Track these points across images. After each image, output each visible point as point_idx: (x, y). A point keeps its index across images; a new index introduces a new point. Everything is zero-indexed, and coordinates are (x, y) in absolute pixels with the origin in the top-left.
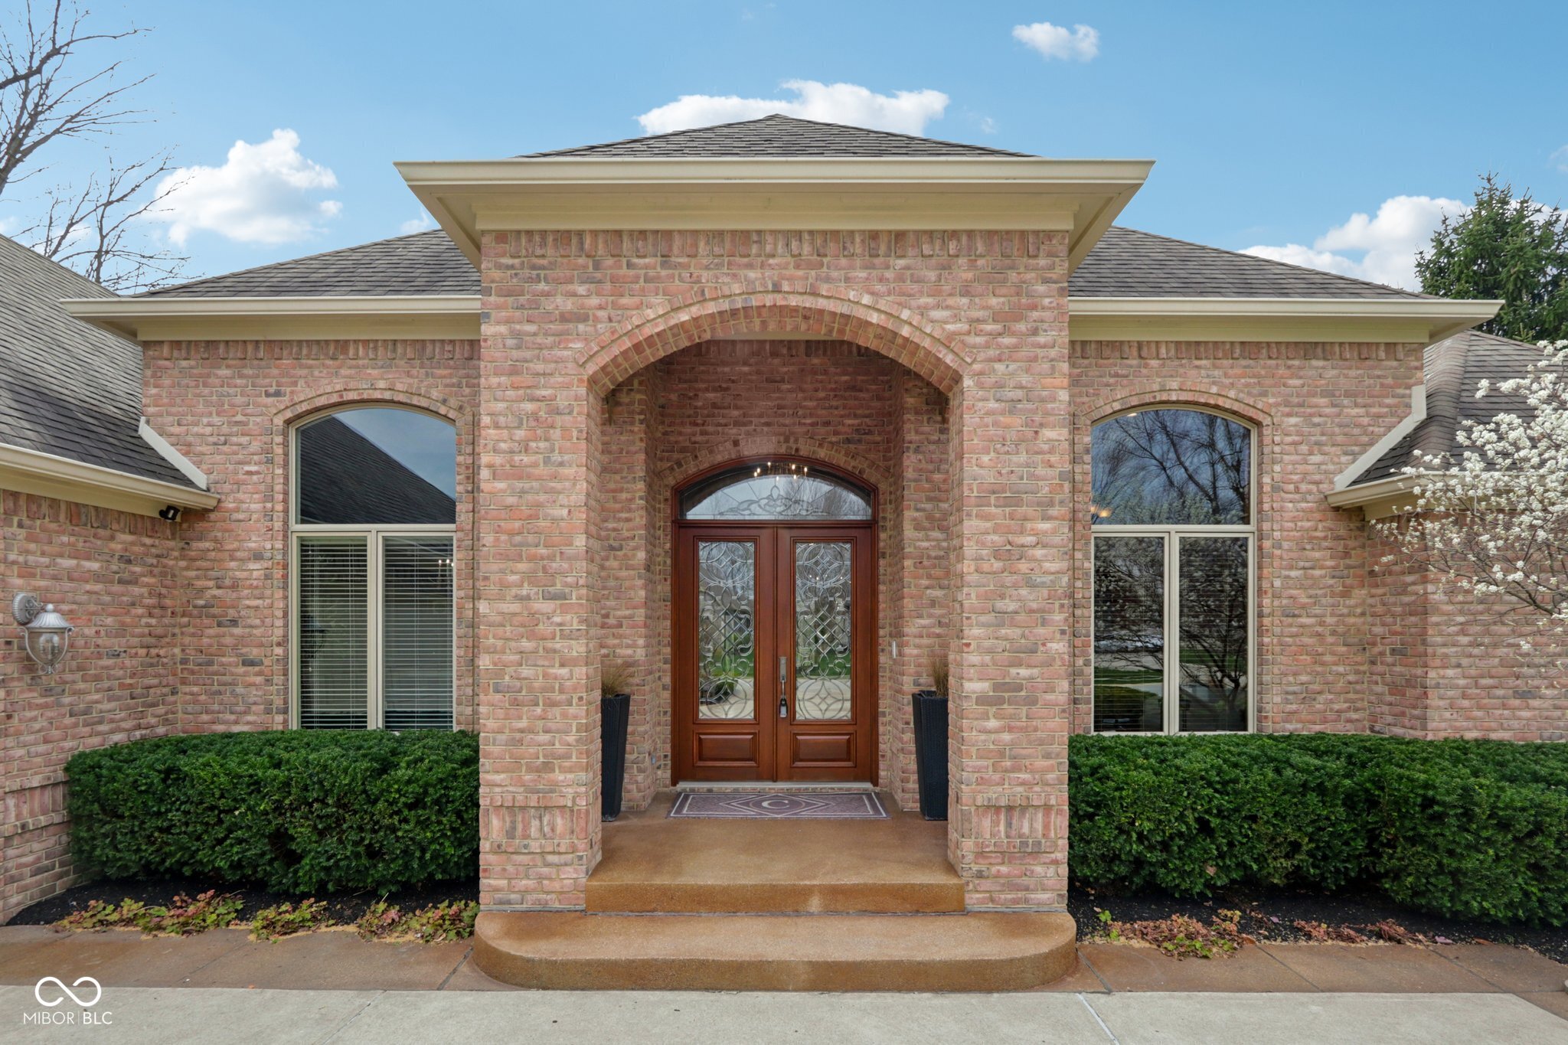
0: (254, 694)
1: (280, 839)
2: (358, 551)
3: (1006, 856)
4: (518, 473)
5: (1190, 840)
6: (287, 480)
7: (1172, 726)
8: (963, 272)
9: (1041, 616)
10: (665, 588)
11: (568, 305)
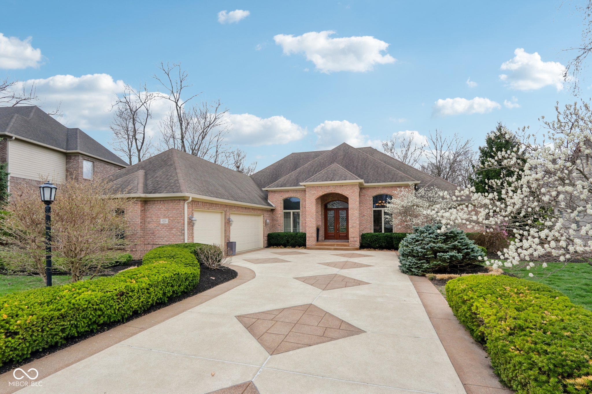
0: (280, 229)
1: (288, 241)
2: (290, 213)
3: (353, 241)
4: (309, 208)
5: (374, 242)
6: (282, 205)
7: (383, 232)
8: (348, 188)
9: (356, 220)
10: (323, 216)
11: (313, 193)
